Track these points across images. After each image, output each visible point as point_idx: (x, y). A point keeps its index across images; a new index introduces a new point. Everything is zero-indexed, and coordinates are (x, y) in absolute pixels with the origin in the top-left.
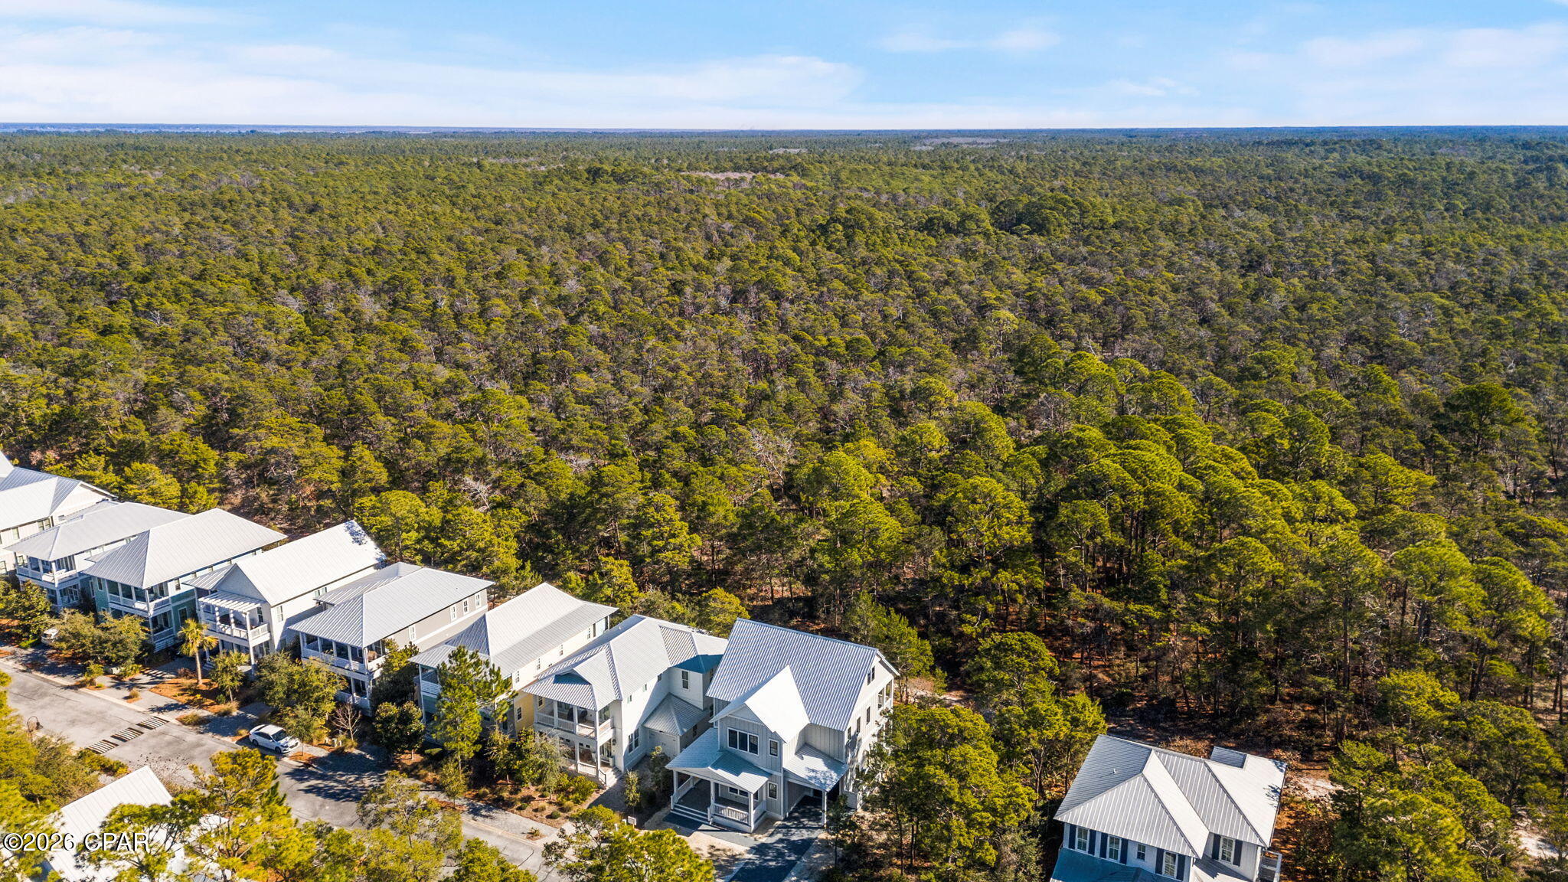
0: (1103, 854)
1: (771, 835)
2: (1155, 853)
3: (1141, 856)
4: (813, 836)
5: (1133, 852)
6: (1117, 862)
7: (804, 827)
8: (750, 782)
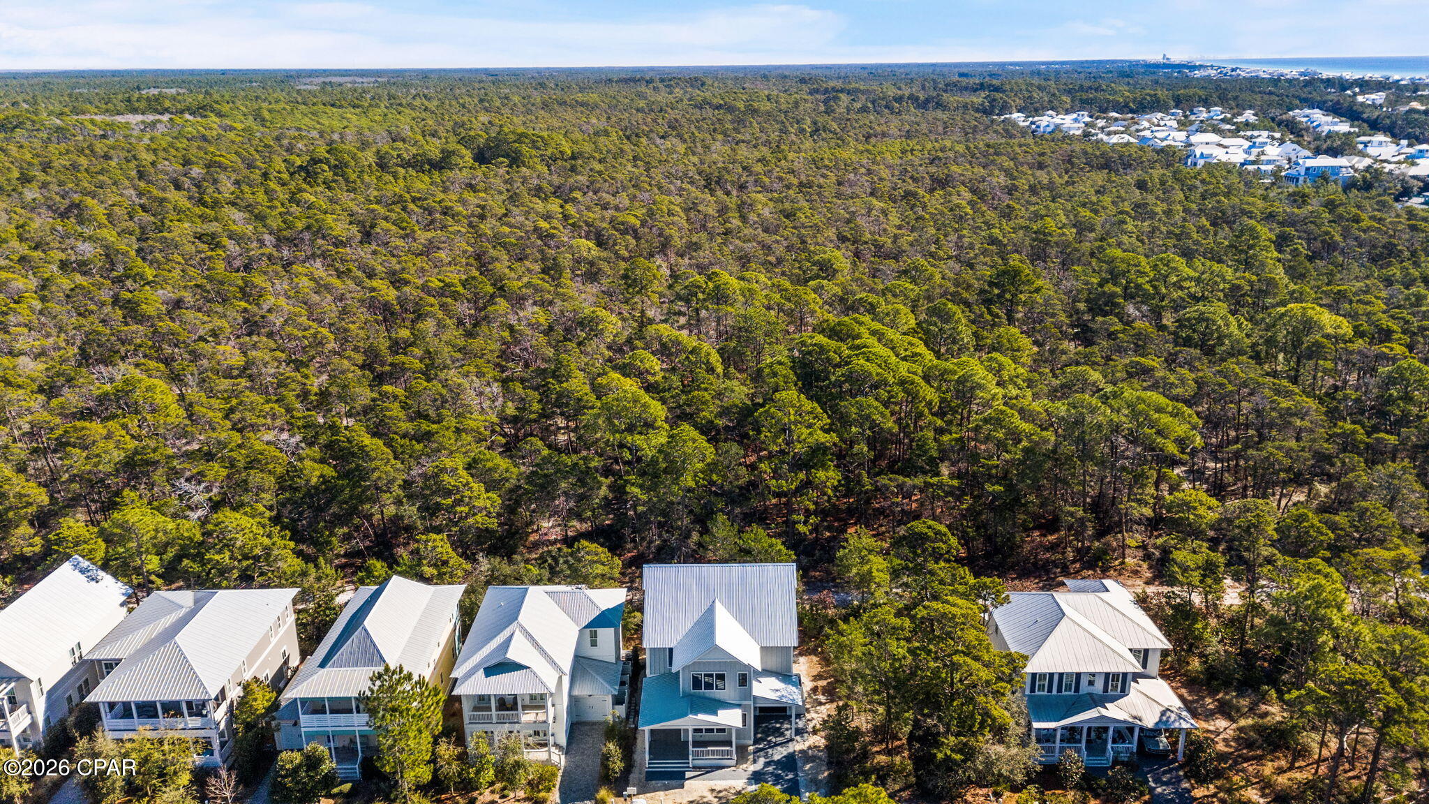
0: (1059, 690)
1: (755, 762)
2: (1103, 677)
3: (1091, 683)
4: (791, 750)
5: (1084, 682)
6: (1072, 693)
7: (776, 745)
8: (731, 718)
